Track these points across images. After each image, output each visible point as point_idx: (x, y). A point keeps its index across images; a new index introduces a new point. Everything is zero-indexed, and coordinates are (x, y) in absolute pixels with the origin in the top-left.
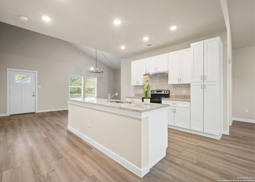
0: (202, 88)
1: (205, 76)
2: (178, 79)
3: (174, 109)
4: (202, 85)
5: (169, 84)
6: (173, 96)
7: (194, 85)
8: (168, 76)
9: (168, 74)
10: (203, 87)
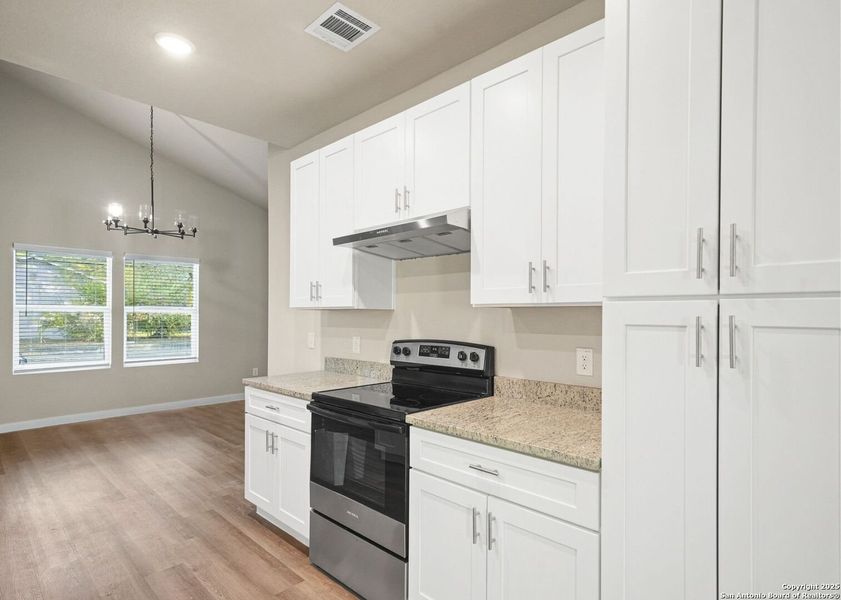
0: (699, 358)
1: (734, 237)
2: (532, 269)
3: (481, 509)
4: (700, 328)
5: (475, 300)
6: (511, 383)
7: (627, 325)
8: (469, 251)
9: (469, 231)
10: (709, 351)
